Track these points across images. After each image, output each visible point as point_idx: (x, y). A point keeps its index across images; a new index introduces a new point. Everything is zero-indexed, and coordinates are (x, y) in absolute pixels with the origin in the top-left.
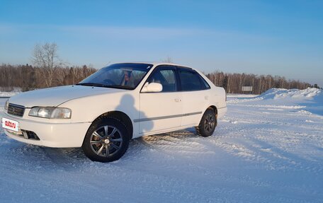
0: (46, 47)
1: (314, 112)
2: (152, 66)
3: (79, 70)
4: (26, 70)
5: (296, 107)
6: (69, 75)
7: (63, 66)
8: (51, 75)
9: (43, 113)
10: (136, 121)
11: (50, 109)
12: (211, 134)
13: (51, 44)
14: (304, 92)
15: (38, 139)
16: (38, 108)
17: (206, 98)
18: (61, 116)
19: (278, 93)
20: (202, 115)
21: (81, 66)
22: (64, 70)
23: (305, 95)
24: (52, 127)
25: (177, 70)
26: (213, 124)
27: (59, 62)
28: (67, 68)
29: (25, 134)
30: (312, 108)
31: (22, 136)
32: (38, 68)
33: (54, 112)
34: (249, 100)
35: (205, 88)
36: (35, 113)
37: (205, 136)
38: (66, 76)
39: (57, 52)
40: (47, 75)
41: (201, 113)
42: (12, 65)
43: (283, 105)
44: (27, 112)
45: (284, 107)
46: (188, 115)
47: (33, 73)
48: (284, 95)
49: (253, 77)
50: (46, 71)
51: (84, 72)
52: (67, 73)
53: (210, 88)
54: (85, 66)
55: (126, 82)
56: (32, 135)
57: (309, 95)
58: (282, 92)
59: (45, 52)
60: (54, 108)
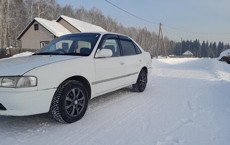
10: (93, 83)
41: (137, 73)
60: (20, 76)
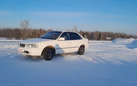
0: (25, 21)
1: (129, 48)
2: (62, 32)
3: (38, 30)
4: (17, 30)
5: (123, 46)
6: (34, 33)
7: (32, 29)
8: (27, 33)
9: (30, 46)
10: (57, 49)
11: (32, 45)
12: (82, 54)
13: (27, 20)
14: (128, 40)
15: (29, 53)
16: (29, 45)
17: (80, 42)
18: (35, 47)
19: (118, 40)
20: (79, 48)
21: (39, 29)
22: (32, 30)
23: (129, 41)
24: (33, 50)
25: (71, 33)
26: (83, 51)
27: (30, 27)
28: (34, 29)
29: (25, 52)
30: (129, 46)
31: (24, 52)
32: (22, 30)
33: (33, 46)
34: (106, 43)
35: (80, 39)
36: (28, 46)
37: (80, 54)
38: (33, 33)
39: (30, 23)
40: (25, 32)
41: (78, 47)
42: (11, 28)
43: (118, 45)
44: (26, 46)
45: (119, 46)
46: (74, 47)
47: (20, 32)
48: (120, 41)
49: (112, 33)
50: (25, 31)
51: (40, 31)
52: (34, 32)
53: (82, 39)
54: (41, 29)
55: (55, 37)
56: (27, 52)
57: (130, 41)
58: (120, 40)
59: (25, 23)
60: (34, 45)
